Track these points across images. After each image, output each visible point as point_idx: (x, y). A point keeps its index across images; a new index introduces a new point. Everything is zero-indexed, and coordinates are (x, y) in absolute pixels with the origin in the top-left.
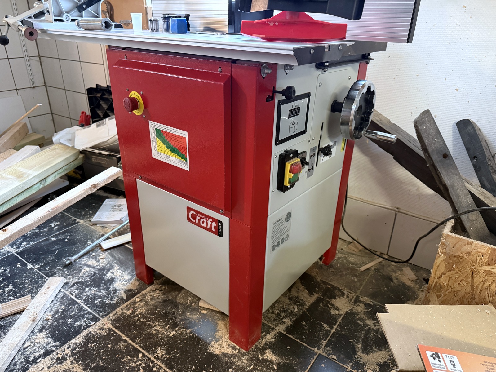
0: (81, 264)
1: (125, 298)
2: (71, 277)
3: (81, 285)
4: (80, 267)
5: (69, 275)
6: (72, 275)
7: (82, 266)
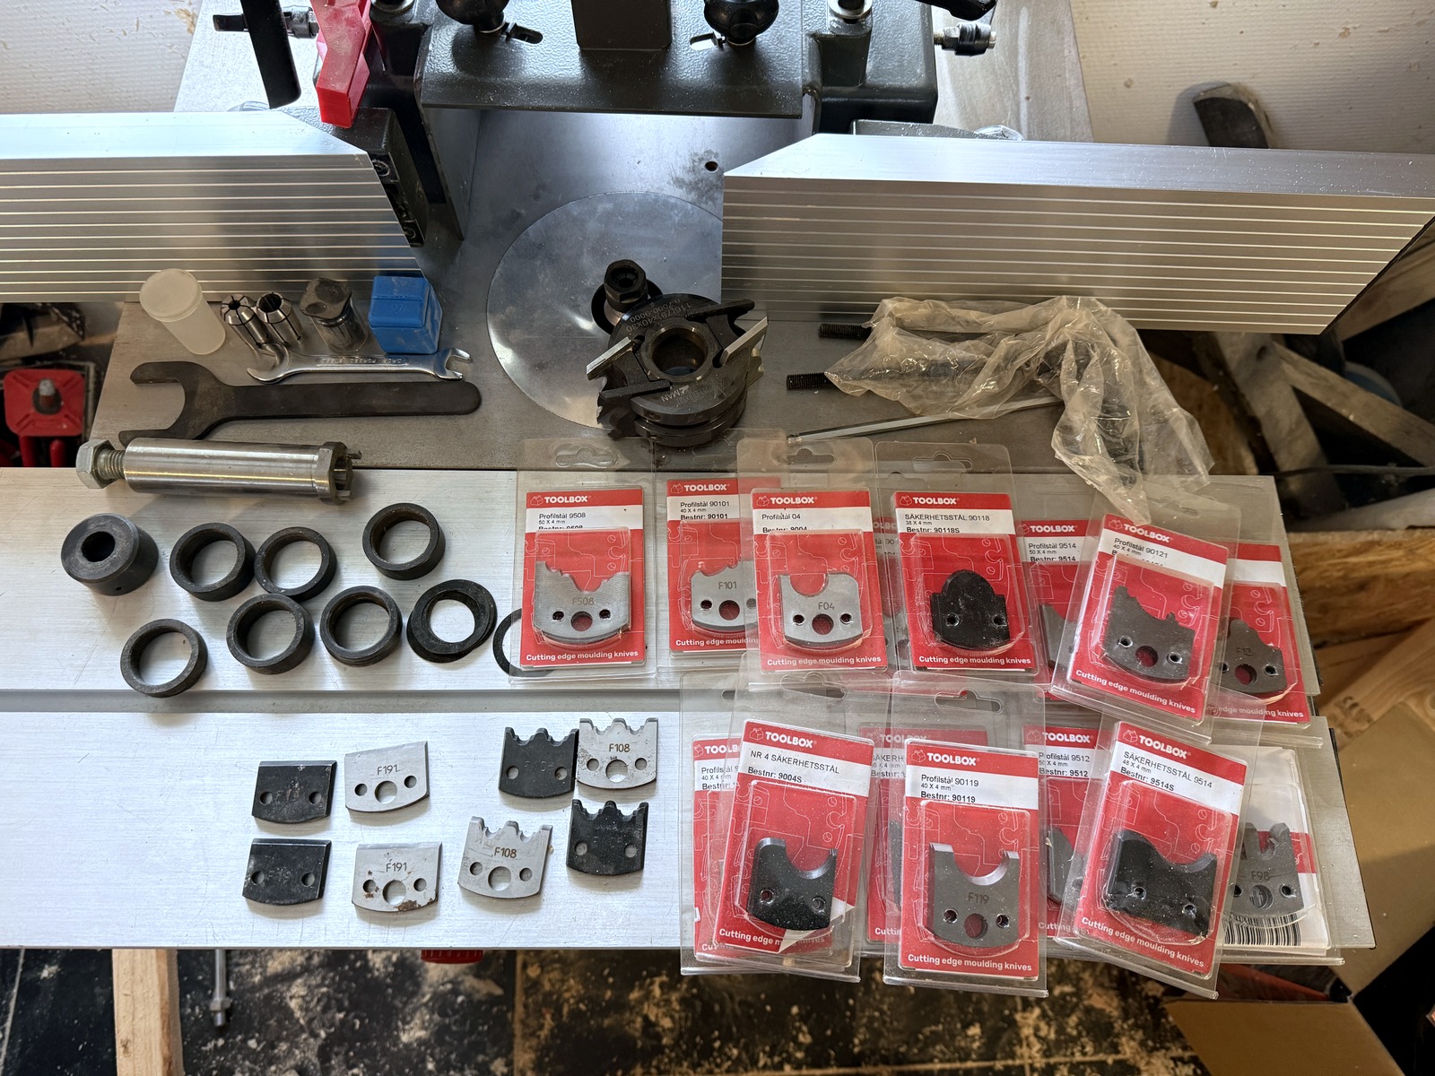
0: (254, 988)
1: (498, 991)
2: (284, 1046)
3: (340, 1045)
4: (269, 998)
5: (273, 1047)
6: (280, 1039)
7: (266, 991)
